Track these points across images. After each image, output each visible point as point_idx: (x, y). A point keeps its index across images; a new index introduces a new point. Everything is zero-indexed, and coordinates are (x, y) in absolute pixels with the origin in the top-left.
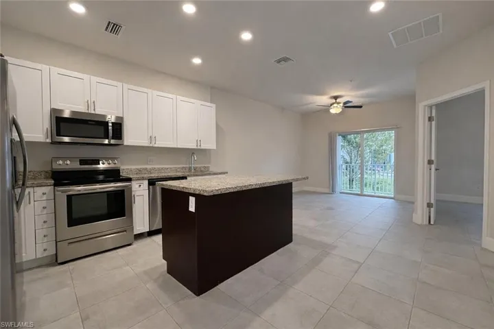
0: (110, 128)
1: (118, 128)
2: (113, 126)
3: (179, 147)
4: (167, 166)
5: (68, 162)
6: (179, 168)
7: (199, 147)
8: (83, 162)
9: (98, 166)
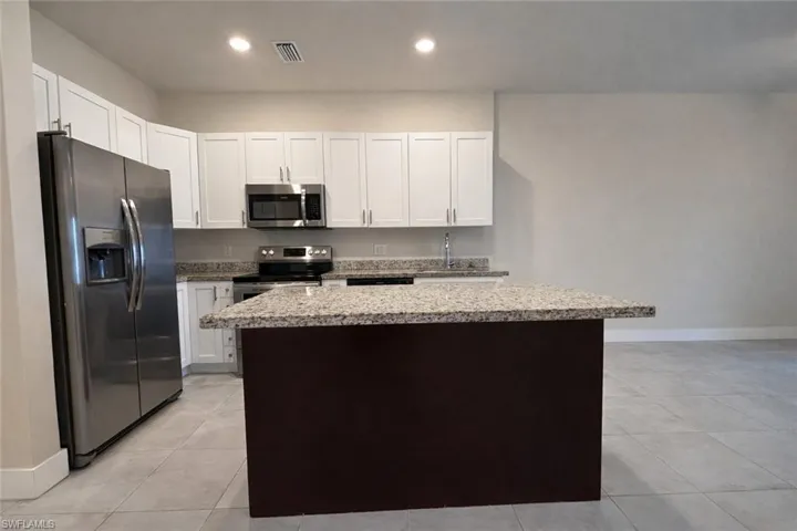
0: (303, 203)
1: (314, 202)
2: (307, 200)
3: (412, 225)
4: (404, 259)
5: (272, 252)
6: (425, 261)
7: (453, 224)
8: (288, 252)
9: (304, 258)
